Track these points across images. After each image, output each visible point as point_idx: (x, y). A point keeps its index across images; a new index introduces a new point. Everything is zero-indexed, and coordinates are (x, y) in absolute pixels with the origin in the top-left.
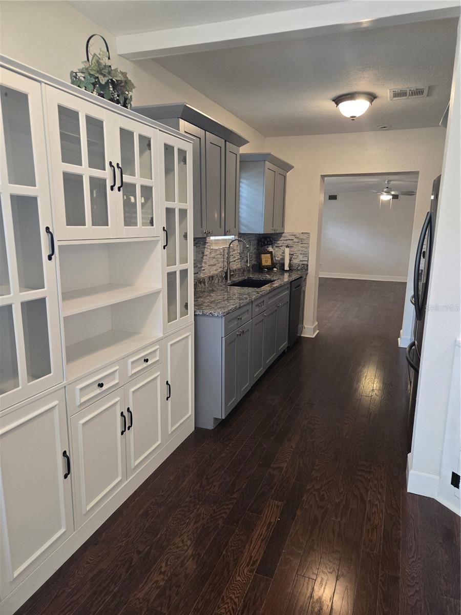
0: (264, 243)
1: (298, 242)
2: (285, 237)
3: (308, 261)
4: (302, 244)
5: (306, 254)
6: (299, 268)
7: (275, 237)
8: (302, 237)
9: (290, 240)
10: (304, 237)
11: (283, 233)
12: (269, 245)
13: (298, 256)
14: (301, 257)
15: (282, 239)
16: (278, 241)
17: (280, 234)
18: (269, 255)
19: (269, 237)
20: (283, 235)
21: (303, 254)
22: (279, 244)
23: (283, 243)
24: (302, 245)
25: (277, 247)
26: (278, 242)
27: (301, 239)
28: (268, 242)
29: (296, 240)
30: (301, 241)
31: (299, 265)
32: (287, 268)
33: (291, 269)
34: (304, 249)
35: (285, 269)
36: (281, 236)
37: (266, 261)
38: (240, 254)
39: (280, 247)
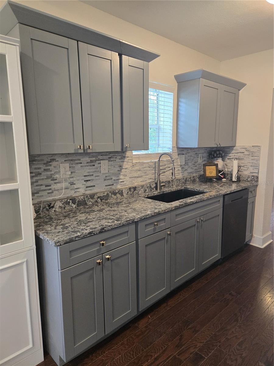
1: (248, 155)
2: (237, 150)
3: (258, 173)
4: (252, 156)
5: (257, 167)
6: (249, 179)
7: (228, 150)
8: (252, 150)
9: (241, 153)
10: (255, 150)
11: (235, 146)
12: (219, 157)
13: (248, 168)
14: (251, 169)
15: (233, 152)
16: (230, 153)
17: (231, 148)
18: (214, 167)
19: (219, 151)
20: (235, 148)
21: (254, 166)
22: (230, 156)
23: (234, 156)
24: (253, 158)
25: (229, 159)
26: (230, 155)
27: (252, 152)
28: (217, 155)
29: (246, 153)
30: (252, 154)
31: (249, 177)
32: (234, 179)
33: (239, 180)
34: (254, 161)
36: (232, 149)
37: (211, 173)
38: (181, 166)
39: (232, 160)
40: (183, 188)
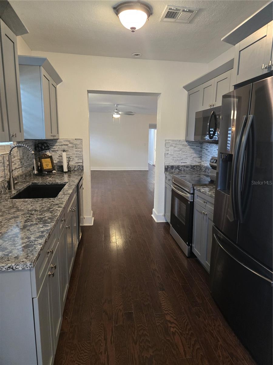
0: (41, 148)
1: (72, 147)
2: (61, 142)
3: (83, 163)
4: (76, 148)
5: (81, 157)
6: (76, 169)
7: (51, 142)
8: (75, 142)
9: (65, 145)
10: (78, 142)
11: (58, 139)
12: (47, 150)
13: (74, 159)
14: (76, 160)
15: (57, 144)
16: (54, 146)
17: (54, 141)
18: (49, 160)
19: (46, 143)
20: (58, 141)
21: (78, 157)
22: (55, 149)
23: (59, 148)
24: (77, 150)
25: (53, 151)
26: (54, 147)
27: (75, 144)
28: (45, 148)
29: (70, 145)
30: (76, 146)
31: (75, 167)
32: (65, 169)
33: (69, 171)
34: (78, 152)
35: (65, 171)
36: (56, 142)
37: (47, 165)
38: (20, 160)
39: (56, 152)
40: (31, 184)
